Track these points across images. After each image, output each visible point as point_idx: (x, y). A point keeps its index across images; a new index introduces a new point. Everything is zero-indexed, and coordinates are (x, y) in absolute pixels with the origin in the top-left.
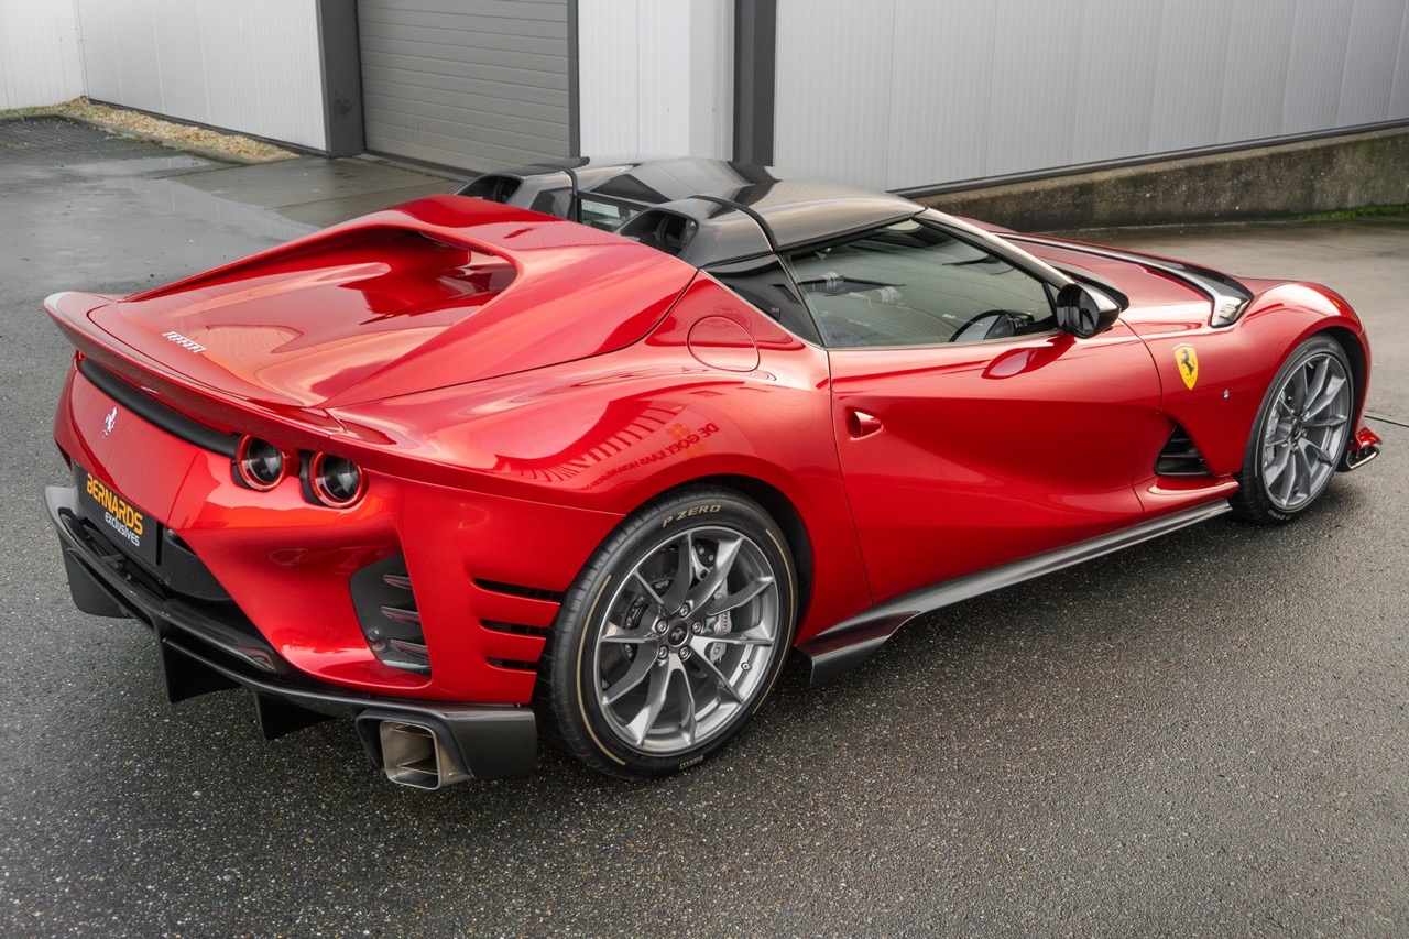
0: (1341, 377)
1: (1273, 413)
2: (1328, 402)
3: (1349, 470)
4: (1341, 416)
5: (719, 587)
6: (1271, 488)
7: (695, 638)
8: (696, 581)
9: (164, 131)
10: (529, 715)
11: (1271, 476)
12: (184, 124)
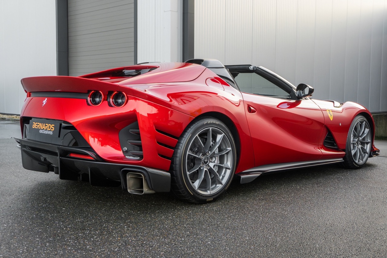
0: (368, 129)
1: (352, 135)
2: (366, 135)
3: (372, 157)
4: (369, 140)
5: (216, 150)
6: (353, 155)
7: (210, 163)
8: (210, 147)
9: (5, 116)
10: (169, 174)
11: (353, 152)
12: (12, 115)
